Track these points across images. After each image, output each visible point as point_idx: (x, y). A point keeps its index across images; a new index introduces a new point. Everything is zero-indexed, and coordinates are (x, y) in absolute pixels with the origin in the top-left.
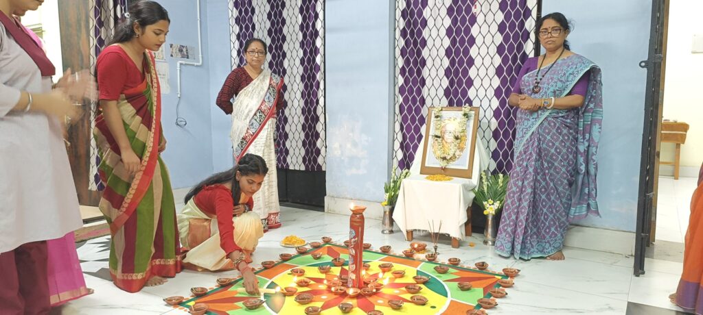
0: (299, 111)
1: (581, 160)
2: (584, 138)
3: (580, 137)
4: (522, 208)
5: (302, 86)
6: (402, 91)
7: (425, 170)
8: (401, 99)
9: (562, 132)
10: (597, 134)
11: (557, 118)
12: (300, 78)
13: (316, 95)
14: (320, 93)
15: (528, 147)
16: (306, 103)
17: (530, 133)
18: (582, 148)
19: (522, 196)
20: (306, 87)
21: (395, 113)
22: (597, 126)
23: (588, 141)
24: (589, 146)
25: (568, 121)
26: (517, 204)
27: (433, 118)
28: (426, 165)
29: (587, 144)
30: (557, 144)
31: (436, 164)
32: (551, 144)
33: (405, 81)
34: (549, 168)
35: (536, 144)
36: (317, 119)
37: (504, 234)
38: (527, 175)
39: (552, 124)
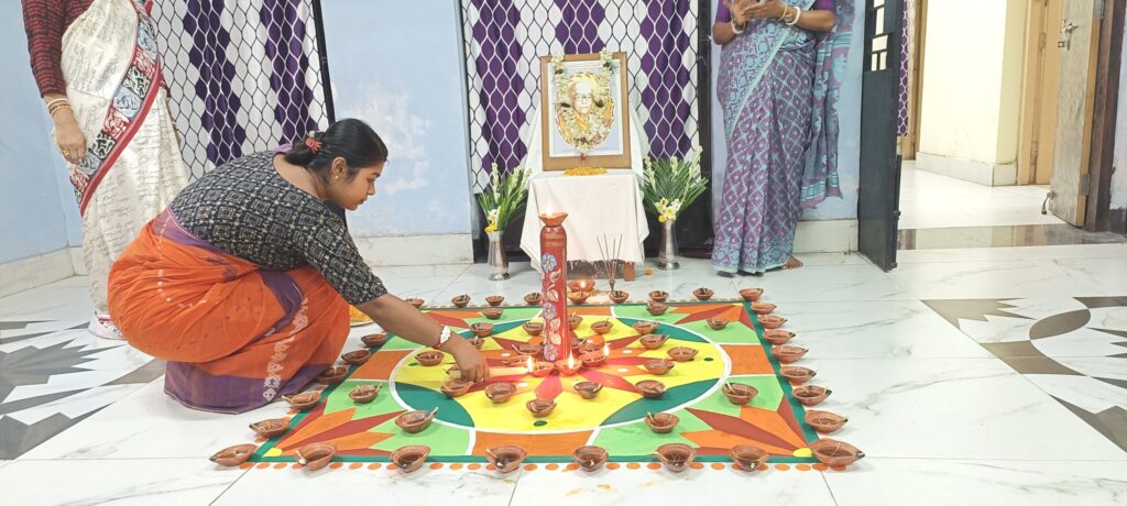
0: (264, 83)
1: (818, 111)
2: (823, 79)
3: (818, 76)
4: (754, 196)
5: (264, 33)
6: (478, 32)
7: (551, 164)
8: (478, 49)
9: (801, 72)
10: (841, 70)
11: (795, 51)
12: (258, 17)
13: (298, 49)
14: (310, 45)
15: (756, 101)
16: (279, 66)
17: (759, 78)
18: (819, 94)
19: (753, 177)
20: (274, 32)
21: (467, 74)
22: (842, 57)
23: (827, 82)
24: (828, 90)
25: (808, 55)
26: (746, 190)
27: (550, 75)
28: (552, 155)
29: (825, 87)
30: (795, 92)
31: (569, 151)
32: (787, 93)
33: (482, 15)
34: (785, 131)
35: (769, 95)
36: (309, 95)
37: (728, 239)
38: (758, 143)
39: (790, 61)
